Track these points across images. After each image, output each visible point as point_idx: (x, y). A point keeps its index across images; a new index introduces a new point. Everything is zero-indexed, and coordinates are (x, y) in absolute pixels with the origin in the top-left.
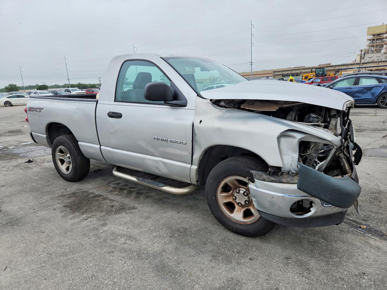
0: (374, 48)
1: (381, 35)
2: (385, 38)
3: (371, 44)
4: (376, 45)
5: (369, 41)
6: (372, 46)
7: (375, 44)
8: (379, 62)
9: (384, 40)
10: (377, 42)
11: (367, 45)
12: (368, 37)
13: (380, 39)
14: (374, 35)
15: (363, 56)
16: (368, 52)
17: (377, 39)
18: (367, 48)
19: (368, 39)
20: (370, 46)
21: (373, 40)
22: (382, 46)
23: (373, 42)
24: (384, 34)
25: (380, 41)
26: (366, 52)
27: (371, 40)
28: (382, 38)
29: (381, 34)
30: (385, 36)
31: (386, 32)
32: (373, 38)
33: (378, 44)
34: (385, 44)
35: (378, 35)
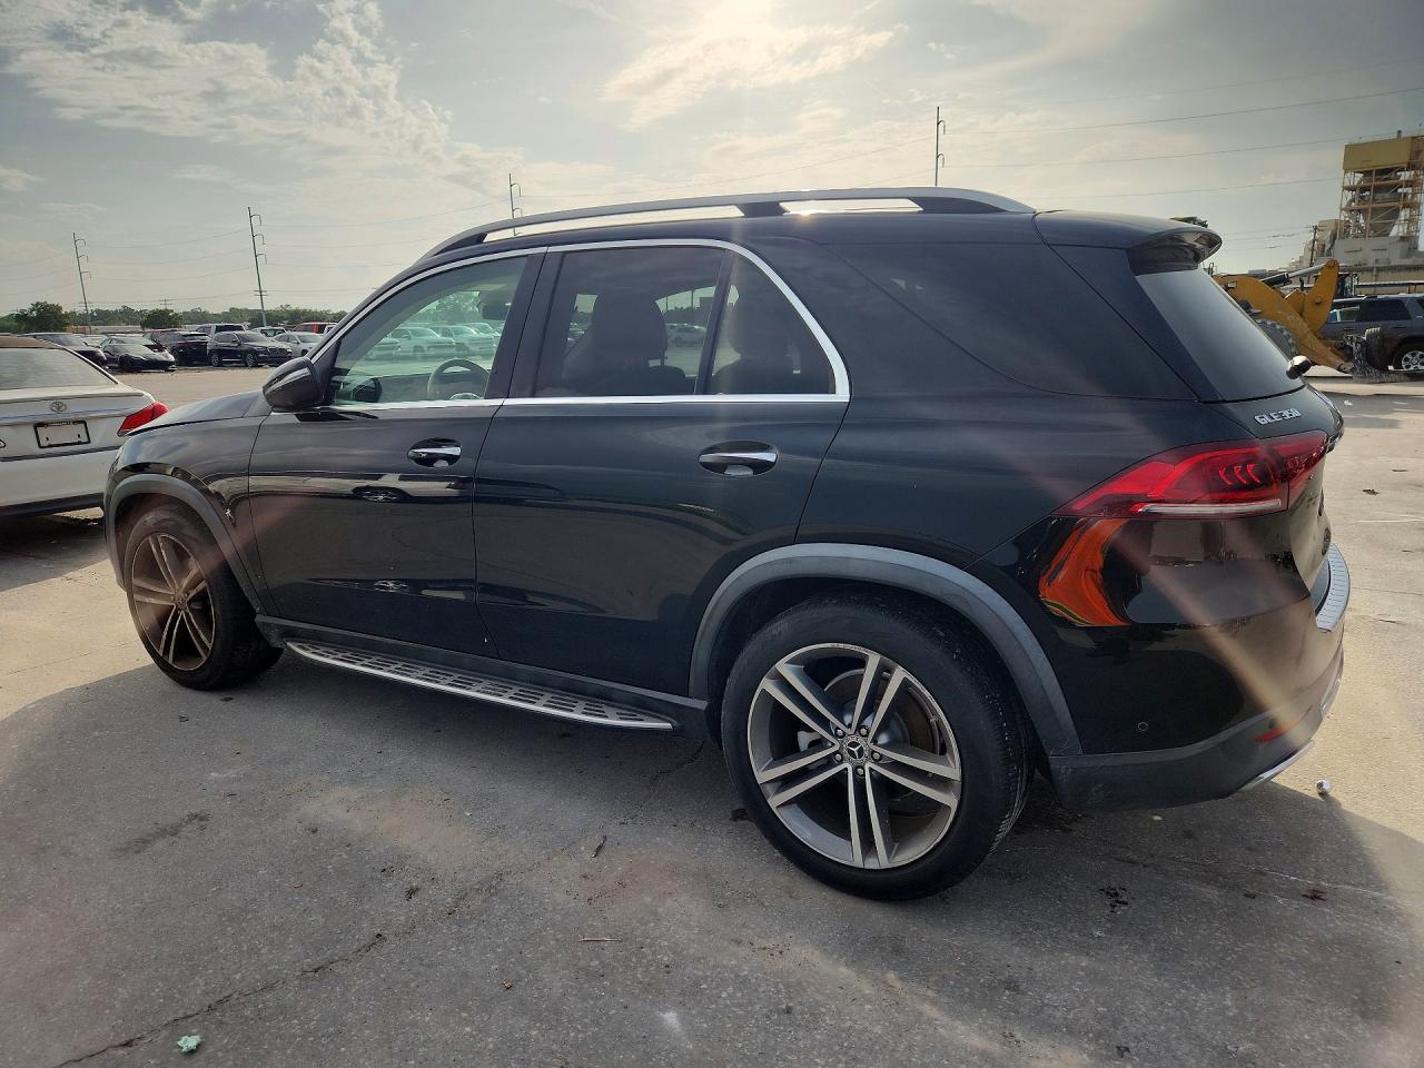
0: (1365, 219)
1: (1393, 174)
2: (1405, 186)
3: (1354, 205)
4: (1374, 209)
5: (1350, 195)
6: (1359, 211)
7: (1370, 206)
8: (1379, 269)
9: (1400, 190)
10: (1379, 196)
11: (1343, 206)
12: (1346, 180)
13: (1387, 188)
14: (1368, 172)
15: (1328, 246)
16: (1346, 234)
17: (1378, 189)
18: (1343, 218)
19: (1347, 184)
20: (1351, 211)
21: (1363, 189)
22: (1395, 214)
23: (1362, 197)
24: (1402, 170)
25: (1387, 195)
26: (1339, 232)
27: (1358, 191)
28: (1391, 186)
29: (1391, 170)
30: (1405, 176)
31: (1409, 164)
32: (1364, 183)
33: (1380, 205)
34: (1404, 206)
35: (1382, 172)
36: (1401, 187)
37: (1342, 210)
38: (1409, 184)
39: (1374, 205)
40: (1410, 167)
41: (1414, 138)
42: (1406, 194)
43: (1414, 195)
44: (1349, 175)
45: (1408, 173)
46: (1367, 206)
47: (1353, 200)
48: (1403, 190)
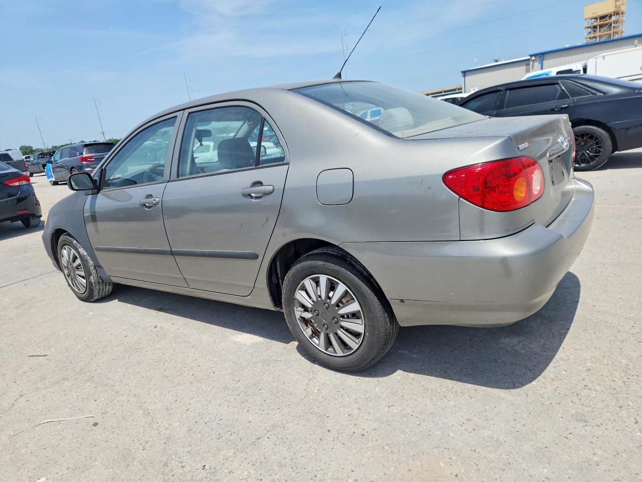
1: (607, 18)
2: (614, 23)
3: (592, 35)
4: (600, 37)
5: (589, 30)
6: (594, 37)
7: (598, 34)
10: (602, 30)
12: (586, 23)
14: (596, 18)
17: (601, 26)
19: (588, 26)
20: (590, 38)
21: (595, 27)
23: (594, 31)
24: (611, 16)
25: (605, 28)
27: (592, 28)
28: (606, 25)
29: (606, 16)
30: (613, 18)
31: (614, 12)
32: (595, 24)
33: (602, 34)
34: (614, 32)
35: (602, 18)
36: (611, 25)
37: (586, 38)
38: (616, 22)
39: (600, 34)
40: (618, 14)
42: (614, 27)
43: (619, 27)
44: (588, 20)
45: (615, 17)
46: (596, 35)
47: (590, 33)
48: (613, 25)
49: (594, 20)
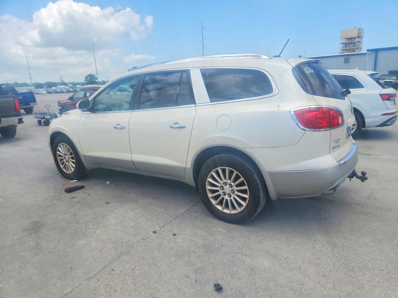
1: (353, 39)
2: (357, 43)
3: (344, 48)
4: (349, 50)
5: (342, 45)
6: (345, 50)
7: (348, 48)
10: (350, 46)
11: (341, 49)
13: (352, 43)
14: (347, 39)
17: (350, 44)
18: (341, 52)
19: (342, 42)
20: (343, 50)
21: (346, 44)
22: (354, 50)
23: (346, 46)
24: (356, 38)
25: (352, 45)
27: (344, 44)
30: (357, 40)
31: (358, 36)
32: (346, 42)
33: (350, 48)
34: (357, 48)
35: (351, 39)
36: (355, 43)
37: (340, 49)
38: (358, 42)
39: (349, 48)
40: (359, 37)
41: (359, 29)
42: (357, 45)
43: (359, 45)
44: (342, 39)
45: (357, 39)
46: (347, 48)
47: (343, 47)
48: (356, 44)
49: (346, 40)
